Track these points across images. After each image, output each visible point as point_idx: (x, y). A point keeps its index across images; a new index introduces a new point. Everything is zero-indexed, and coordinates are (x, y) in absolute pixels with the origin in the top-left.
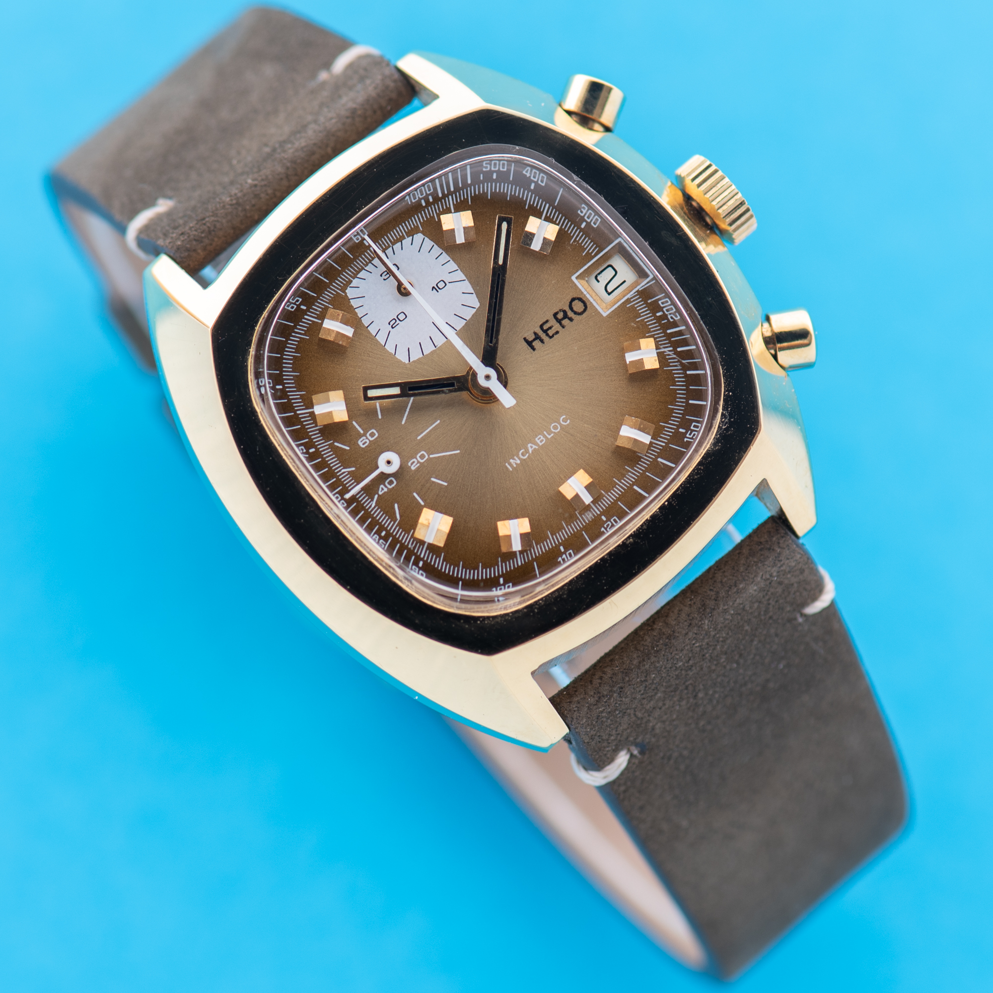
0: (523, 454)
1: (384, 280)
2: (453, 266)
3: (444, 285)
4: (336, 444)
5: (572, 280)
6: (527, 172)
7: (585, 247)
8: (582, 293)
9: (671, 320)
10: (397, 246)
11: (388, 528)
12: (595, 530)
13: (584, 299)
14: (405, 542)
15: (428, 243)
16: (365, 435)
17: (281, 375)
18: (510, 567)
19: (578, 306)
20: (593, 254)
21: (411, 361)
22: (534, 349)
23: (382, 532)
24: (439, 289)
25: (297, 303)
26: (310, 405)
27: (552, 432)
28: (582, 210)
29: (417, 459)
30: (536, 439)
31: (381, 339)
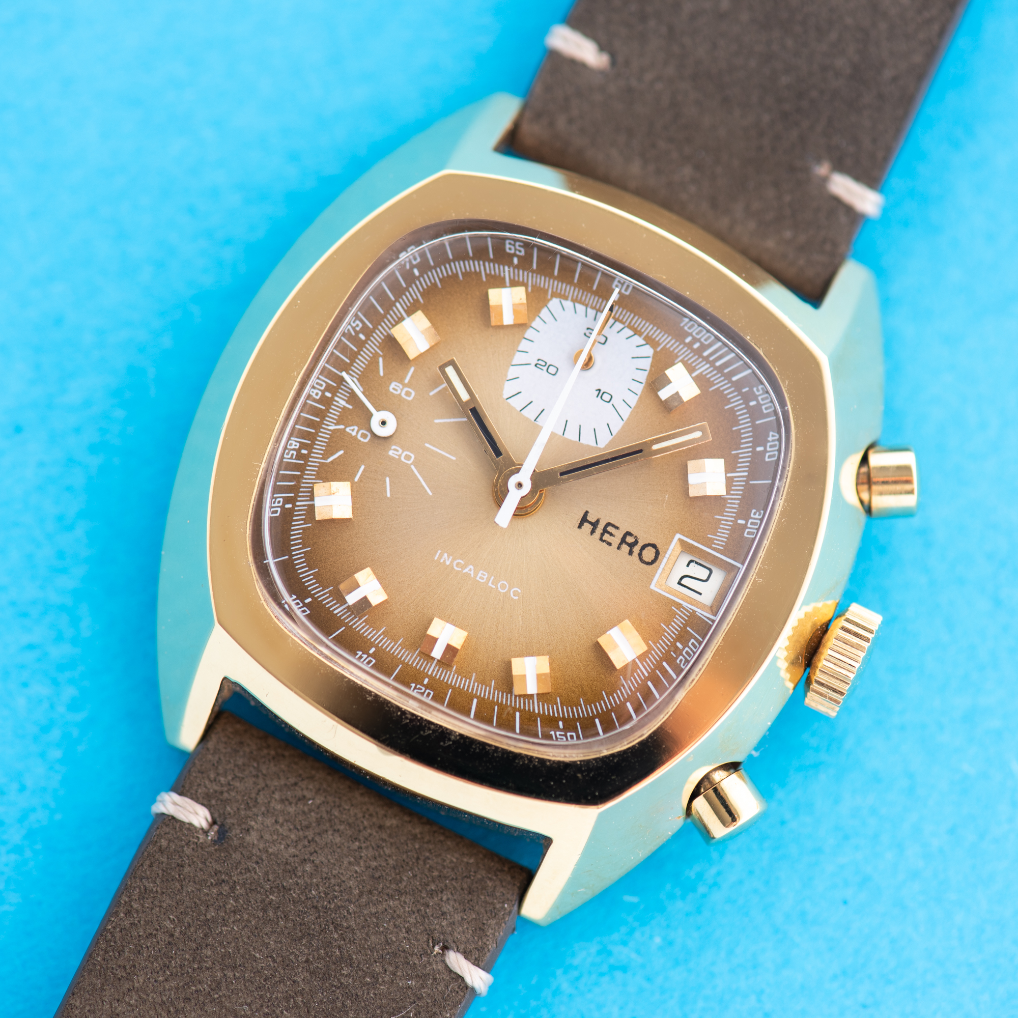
0: (458, 564)
1: (585, 334)
2: (633, 400)
3: (608, 400)
4: (381, 360)
5: (675, 535)
6: (773, 436)
7: (718, 534)
8: (666, 553)
9: (678, 661)
10: (629, 332)
11: (312, 455)
12: (408, 678)
13: (659, 557)
14: (306, 479)
15: (647, 364)
16: (405, 385)
17: (430, 268)
18: (328, 603)
19: (649, 554)
20: (713, 546)
21: (508, 400)
22: (580, 527)
23: (305, 449)
24: (601, 397)
25: (518, 253)
26: (410, 312)
27: (496, 585)
28: (758, 513)
29: (402, 453)
30: (481, 572)
31: (518, 358)
